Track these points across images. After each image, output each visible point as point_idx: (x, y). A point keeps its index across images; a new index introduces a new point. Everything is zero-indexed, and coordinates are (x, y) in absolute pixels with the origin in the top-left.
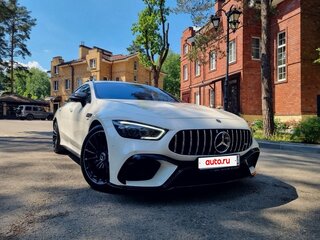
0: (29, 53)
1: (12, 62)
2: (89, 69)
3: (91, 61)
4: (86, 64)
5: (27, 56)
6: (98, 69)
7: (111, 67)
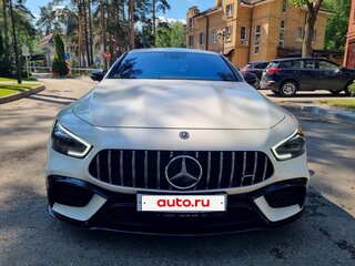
0: (168, 7)
1: (154, 18)
2: (224, 17)
3: (228, 7)
4: (222, 12)
5: (167, 10)
6: (235, 17)
7: (251, 12)
